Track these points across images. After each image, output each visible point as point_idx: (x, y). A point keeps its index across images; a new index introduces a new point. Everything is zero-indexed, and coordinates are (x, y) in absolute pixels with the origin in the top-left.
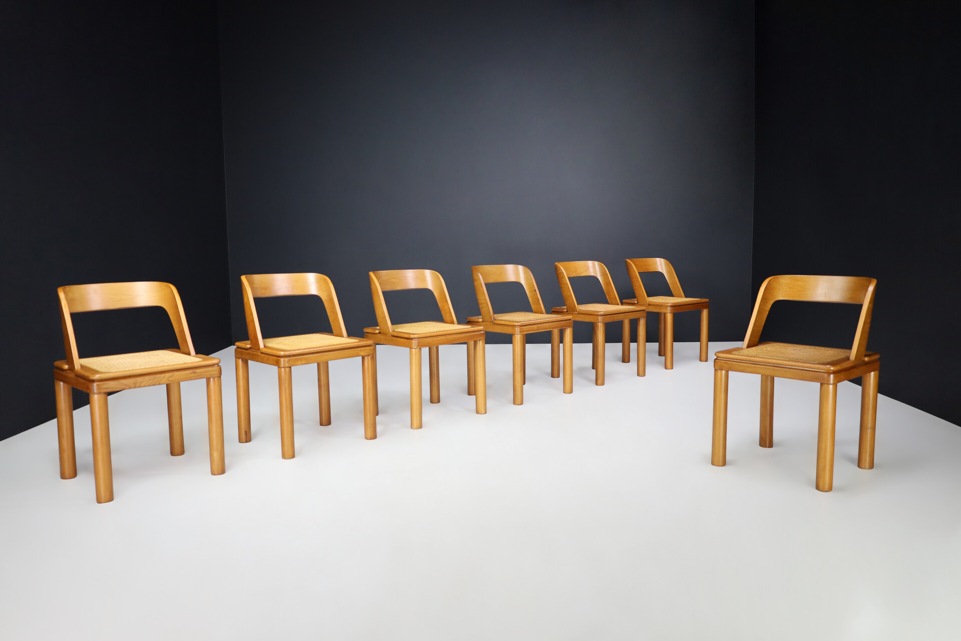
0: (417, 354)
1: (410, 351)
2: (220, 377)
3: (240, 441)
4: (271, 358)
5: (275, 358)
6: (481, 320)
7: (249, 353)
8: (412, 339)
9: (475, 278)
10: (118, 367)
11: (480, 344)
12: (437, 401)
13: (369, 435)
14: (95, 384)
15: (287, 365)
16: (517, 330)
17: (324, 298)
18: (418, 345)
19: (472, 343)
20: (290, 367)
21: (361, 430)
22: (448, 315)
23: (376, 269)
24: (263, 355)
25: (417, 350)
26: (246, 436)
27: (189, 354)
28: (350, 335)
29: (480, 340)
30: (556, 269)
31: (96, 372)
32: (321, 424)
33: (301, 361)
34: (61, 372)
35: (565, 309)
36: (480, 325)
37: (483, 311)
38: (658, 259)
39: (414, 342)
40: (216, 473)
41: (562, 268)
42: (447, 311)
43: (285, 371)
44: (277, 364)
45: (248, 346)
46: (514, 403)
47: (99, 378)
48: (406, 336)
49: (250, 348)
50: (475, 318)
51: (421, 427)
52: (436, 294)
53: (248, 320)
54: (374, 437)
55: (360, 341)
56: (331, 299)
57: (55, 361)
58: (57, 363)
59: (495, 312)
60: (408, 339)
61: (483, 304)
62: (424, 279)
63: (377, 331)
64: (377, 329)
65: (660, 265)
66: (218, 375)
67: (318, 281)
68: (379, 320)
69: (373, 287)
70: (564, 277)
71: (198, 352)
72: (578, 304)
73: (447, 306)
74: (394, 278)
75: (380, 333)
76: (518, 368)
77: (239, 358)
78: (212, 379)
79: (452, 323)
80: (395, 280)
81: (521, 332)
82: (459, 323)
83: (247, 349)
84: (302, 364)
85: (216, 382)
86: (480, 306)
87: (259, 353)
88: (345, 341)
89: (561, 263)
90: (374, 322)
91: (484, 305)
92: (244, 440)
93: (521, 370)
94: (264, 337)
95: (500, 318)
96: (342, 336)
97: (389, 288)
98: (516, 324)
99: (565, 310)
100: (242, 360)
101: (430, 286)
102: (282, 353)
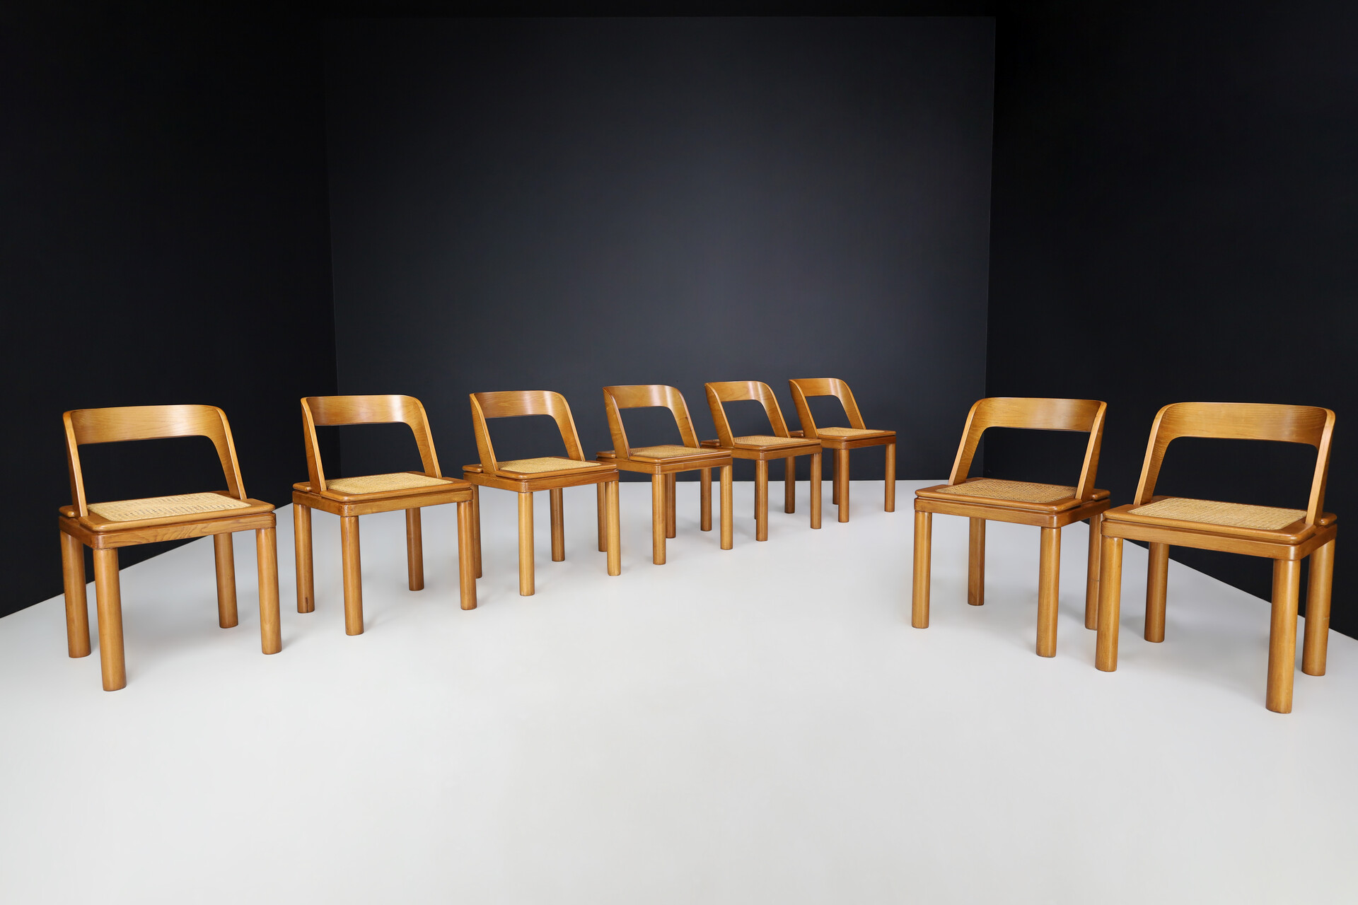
0: (528, 499)
1: (519, 495)
2: (274, 528)
3: (300, 611)
4: (333, 504)
5: (337, 504)
6: (613, 456)
7: (308, 498)
8: (520, 480)
9: (607, 401)
10: (136, 514)
11: (612, 486)
12: (560, 559)
13: (466, 604)
14: (100, 537)
15: (353, 514)
16: (658, 469)
17: (414, 427)
18: (529, 488)
19: (603, 484)
20: (357, 517)
21: (456, 597)
22: (573, 449)
23: (478, 390)
24: (324, 500)
25: (528, 494)
26: (307, 604)
27: (238, 498)
28: (445, 474)
29: (612, 481)
30: (706, 392)
31: (105, 520)
32: (411, 589)
33: (371, 509)
34: (66, 520)
35: (717, 442)
36: (612, 463)
37: (617, 443)
38: (830, 379)
39: (524, 485)
40: (269, 651)
41: (714, 391)
42: (573, 444)
43: (350, 521)
44: (339, 511)
45: (308, 488)
46: (655, 563)
47: (105, 529)
48: (513, 476)
49: (310, 491)
50: (606, 454)
51: (532, 593)
52: (559, 422)
53: (308, 455)
54: (474, 605)
55: (455, 482)
56: (422, 429)
57: (61, 506)
58: (62, 509)
59: (631, 446)
60: (516, 480)
61: (616, 434)
62: (543, 404)
63: (479, 470)
64: (480, 467)
65: (833, 387)
66: (270, 525)
67: (405, 406)
68: (482, 456)
69: (474, 413)
70: (716, 402)
71: (250, 495)
72: (735, 436)
73: (572, 437)
74: (505, 402)
75: (482, 472)
76: (659, 517)
77: (298, 504)
78: (263, 530)
79: (579, 459)
80: (506, 404)
81: (662, 471)
82: (587, 459)
83: (306, 493)
84: (373, 513)
85: (269, 534)
86: (614, 438)
87: (320, 498)
88: (438, 482)
89: (713, 384)
90: (475, 458)
91: (617, 436)
92: (304, 610)
93: (663, 520)
94: (327, 478)
95: (638, 454)
96: (435, 477)
97: (496, 414)
98: (656, 461)
99: (718, 444)
100: (302, 507)
101: (550, 411)
102: (346, 498)
